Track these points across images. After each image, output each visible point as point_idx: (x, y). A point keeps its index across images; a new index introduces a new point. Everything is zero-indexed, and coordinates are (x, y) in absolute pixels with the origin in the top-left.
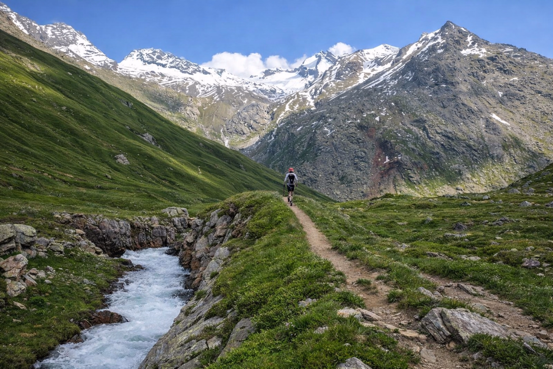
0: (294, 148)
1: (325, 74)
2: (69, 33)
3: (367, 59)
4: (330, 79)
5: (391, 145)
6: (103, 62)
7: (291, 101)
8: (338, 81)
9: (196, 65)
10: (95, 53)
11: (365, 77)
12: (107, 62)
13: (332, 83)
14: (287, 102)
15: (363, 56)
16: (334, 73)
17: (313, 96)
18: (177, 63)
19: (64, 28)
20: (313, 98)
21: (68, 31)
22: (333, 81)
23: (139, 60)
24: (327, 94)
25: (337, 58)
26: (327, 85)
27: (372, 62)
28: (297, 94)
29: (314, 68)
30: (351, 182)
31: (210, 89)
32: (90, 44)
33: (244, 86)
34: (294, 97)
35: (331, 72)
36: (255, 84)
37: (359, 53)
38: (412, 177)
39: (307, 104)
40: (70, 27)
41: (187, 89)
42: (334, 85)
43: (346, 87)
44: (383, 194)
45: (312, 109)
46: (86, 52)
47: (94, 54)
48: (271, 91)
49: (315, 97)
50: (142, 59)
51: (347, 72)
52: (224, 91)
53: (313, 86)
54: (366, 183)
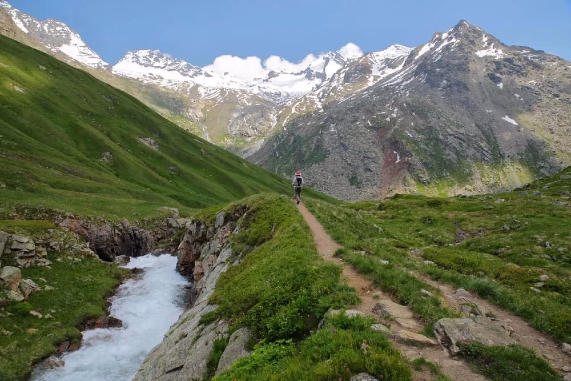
0: (300, 151)
1: (333, 77)
2: (62, 32)
3: (377, 61)
4: (338, 82)
5: (402, 145)
6: (96, 65)
7: (297, 104)
8: (346, 84)
9: (197, 68)
10: (89, 55)
11: (375, 80)
12: (100, 65)
13: (341, 86)
14: (293, 105)
15: (372, 58)
16: (342, 75)
17: (320, 99)
18: (177, 65)
19: (58, 25)
20: (320, 101)
21: (62, 28)
22: (341, 84)
23: (135, 63)
24: (335, 97)
25: (346, 60)
26: (335, 88)
27: (382, 64)
28: (305, 96)
29: (321, 71)
30: (361, 182)
31: (213, 92)
32: (84, 45)
33: (248, 89)
34: (301, 100)
35: (339, 74)
36: (259, 87)
37: (368, 55)
38: (421, 178)
39: (315, 107)
40: (64, 24)
41: (188, 91)
42: (342, 88)
43: (355, 90)
44: (393, 194)
45: (320, 111)
46: (79, 54)
47: (87, 56)
48: (276, 94)
49: (322, 100)
50: (138, 62)
51: (356, 75)
52: (227, 93)
53: (321, 89)
54: (376, 184)
